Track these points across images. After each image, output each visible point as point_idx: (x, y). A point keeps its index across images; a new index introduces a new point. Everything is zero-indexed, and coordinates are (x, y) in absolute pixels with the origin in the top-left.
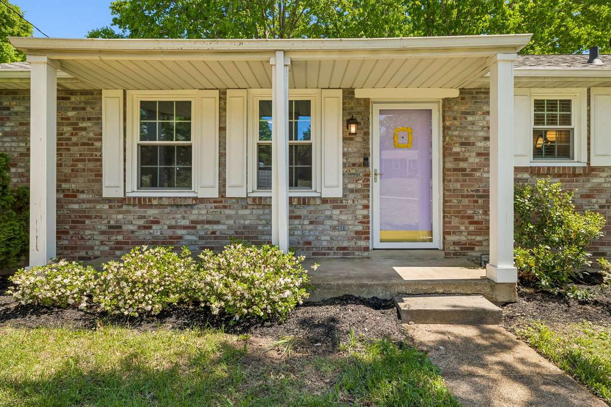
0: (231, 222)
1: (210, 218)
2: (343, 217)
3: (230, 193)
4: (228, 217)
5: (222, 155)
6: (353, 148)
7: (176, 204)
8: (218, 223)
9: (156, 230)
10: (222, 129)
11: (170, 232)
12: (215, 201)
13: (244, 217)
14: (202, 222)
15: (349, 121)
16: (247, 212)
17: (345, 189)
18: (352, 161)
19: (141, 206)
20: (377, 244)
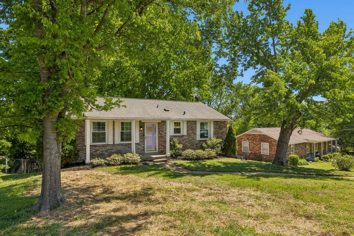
0: (115, 149)
1: (111, 148)
2: (139, 147)
3: (115, 143)
4: (115, 148)
5: (114, 135)
6: (141, 132)
7: (103, 146)
8: (112, 149)
9: (98, 152)
10: (114, 129)
11: (101, 152)
12: (112, 145)
13: (118, 148)
14: (109, 150)
15: (141, 127)
16: (119, 147)
17: (140, 141)
18: (141, 135)
19: (94, 147)
20: (146, 152)
